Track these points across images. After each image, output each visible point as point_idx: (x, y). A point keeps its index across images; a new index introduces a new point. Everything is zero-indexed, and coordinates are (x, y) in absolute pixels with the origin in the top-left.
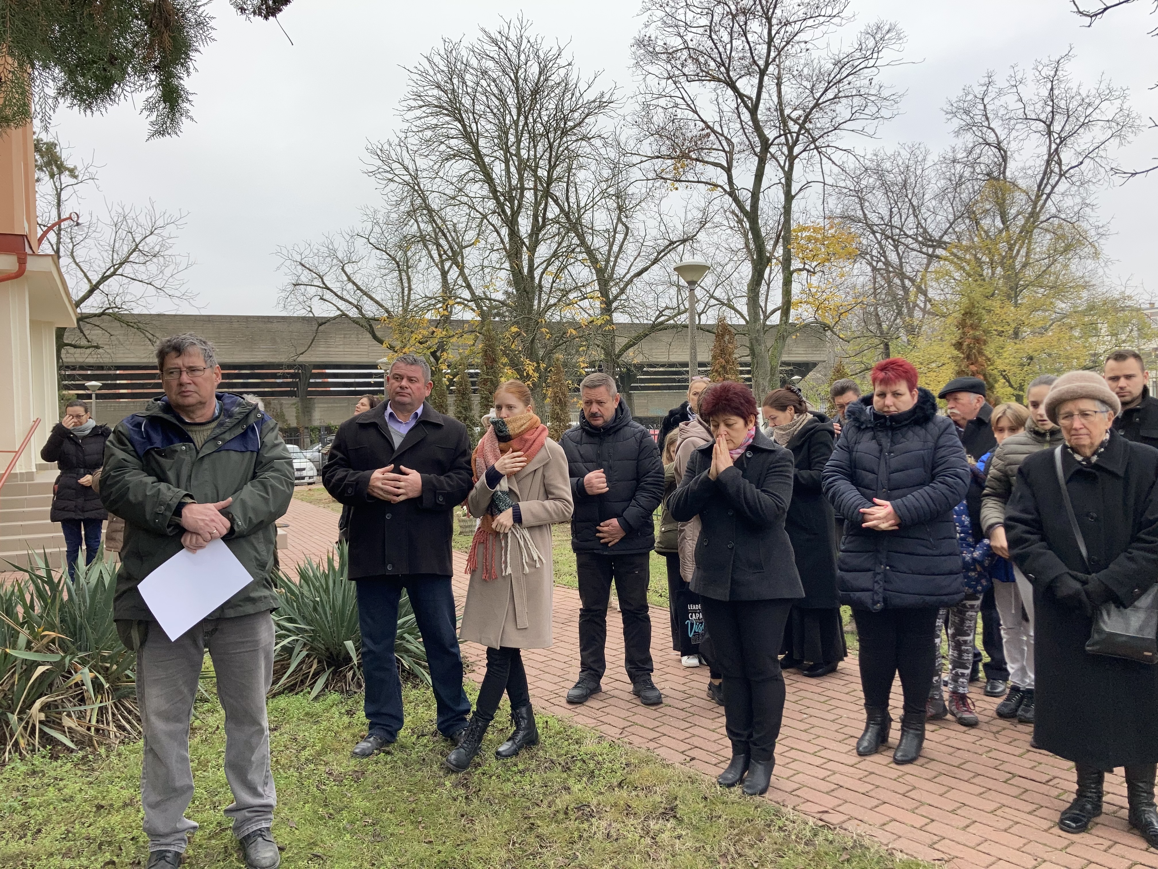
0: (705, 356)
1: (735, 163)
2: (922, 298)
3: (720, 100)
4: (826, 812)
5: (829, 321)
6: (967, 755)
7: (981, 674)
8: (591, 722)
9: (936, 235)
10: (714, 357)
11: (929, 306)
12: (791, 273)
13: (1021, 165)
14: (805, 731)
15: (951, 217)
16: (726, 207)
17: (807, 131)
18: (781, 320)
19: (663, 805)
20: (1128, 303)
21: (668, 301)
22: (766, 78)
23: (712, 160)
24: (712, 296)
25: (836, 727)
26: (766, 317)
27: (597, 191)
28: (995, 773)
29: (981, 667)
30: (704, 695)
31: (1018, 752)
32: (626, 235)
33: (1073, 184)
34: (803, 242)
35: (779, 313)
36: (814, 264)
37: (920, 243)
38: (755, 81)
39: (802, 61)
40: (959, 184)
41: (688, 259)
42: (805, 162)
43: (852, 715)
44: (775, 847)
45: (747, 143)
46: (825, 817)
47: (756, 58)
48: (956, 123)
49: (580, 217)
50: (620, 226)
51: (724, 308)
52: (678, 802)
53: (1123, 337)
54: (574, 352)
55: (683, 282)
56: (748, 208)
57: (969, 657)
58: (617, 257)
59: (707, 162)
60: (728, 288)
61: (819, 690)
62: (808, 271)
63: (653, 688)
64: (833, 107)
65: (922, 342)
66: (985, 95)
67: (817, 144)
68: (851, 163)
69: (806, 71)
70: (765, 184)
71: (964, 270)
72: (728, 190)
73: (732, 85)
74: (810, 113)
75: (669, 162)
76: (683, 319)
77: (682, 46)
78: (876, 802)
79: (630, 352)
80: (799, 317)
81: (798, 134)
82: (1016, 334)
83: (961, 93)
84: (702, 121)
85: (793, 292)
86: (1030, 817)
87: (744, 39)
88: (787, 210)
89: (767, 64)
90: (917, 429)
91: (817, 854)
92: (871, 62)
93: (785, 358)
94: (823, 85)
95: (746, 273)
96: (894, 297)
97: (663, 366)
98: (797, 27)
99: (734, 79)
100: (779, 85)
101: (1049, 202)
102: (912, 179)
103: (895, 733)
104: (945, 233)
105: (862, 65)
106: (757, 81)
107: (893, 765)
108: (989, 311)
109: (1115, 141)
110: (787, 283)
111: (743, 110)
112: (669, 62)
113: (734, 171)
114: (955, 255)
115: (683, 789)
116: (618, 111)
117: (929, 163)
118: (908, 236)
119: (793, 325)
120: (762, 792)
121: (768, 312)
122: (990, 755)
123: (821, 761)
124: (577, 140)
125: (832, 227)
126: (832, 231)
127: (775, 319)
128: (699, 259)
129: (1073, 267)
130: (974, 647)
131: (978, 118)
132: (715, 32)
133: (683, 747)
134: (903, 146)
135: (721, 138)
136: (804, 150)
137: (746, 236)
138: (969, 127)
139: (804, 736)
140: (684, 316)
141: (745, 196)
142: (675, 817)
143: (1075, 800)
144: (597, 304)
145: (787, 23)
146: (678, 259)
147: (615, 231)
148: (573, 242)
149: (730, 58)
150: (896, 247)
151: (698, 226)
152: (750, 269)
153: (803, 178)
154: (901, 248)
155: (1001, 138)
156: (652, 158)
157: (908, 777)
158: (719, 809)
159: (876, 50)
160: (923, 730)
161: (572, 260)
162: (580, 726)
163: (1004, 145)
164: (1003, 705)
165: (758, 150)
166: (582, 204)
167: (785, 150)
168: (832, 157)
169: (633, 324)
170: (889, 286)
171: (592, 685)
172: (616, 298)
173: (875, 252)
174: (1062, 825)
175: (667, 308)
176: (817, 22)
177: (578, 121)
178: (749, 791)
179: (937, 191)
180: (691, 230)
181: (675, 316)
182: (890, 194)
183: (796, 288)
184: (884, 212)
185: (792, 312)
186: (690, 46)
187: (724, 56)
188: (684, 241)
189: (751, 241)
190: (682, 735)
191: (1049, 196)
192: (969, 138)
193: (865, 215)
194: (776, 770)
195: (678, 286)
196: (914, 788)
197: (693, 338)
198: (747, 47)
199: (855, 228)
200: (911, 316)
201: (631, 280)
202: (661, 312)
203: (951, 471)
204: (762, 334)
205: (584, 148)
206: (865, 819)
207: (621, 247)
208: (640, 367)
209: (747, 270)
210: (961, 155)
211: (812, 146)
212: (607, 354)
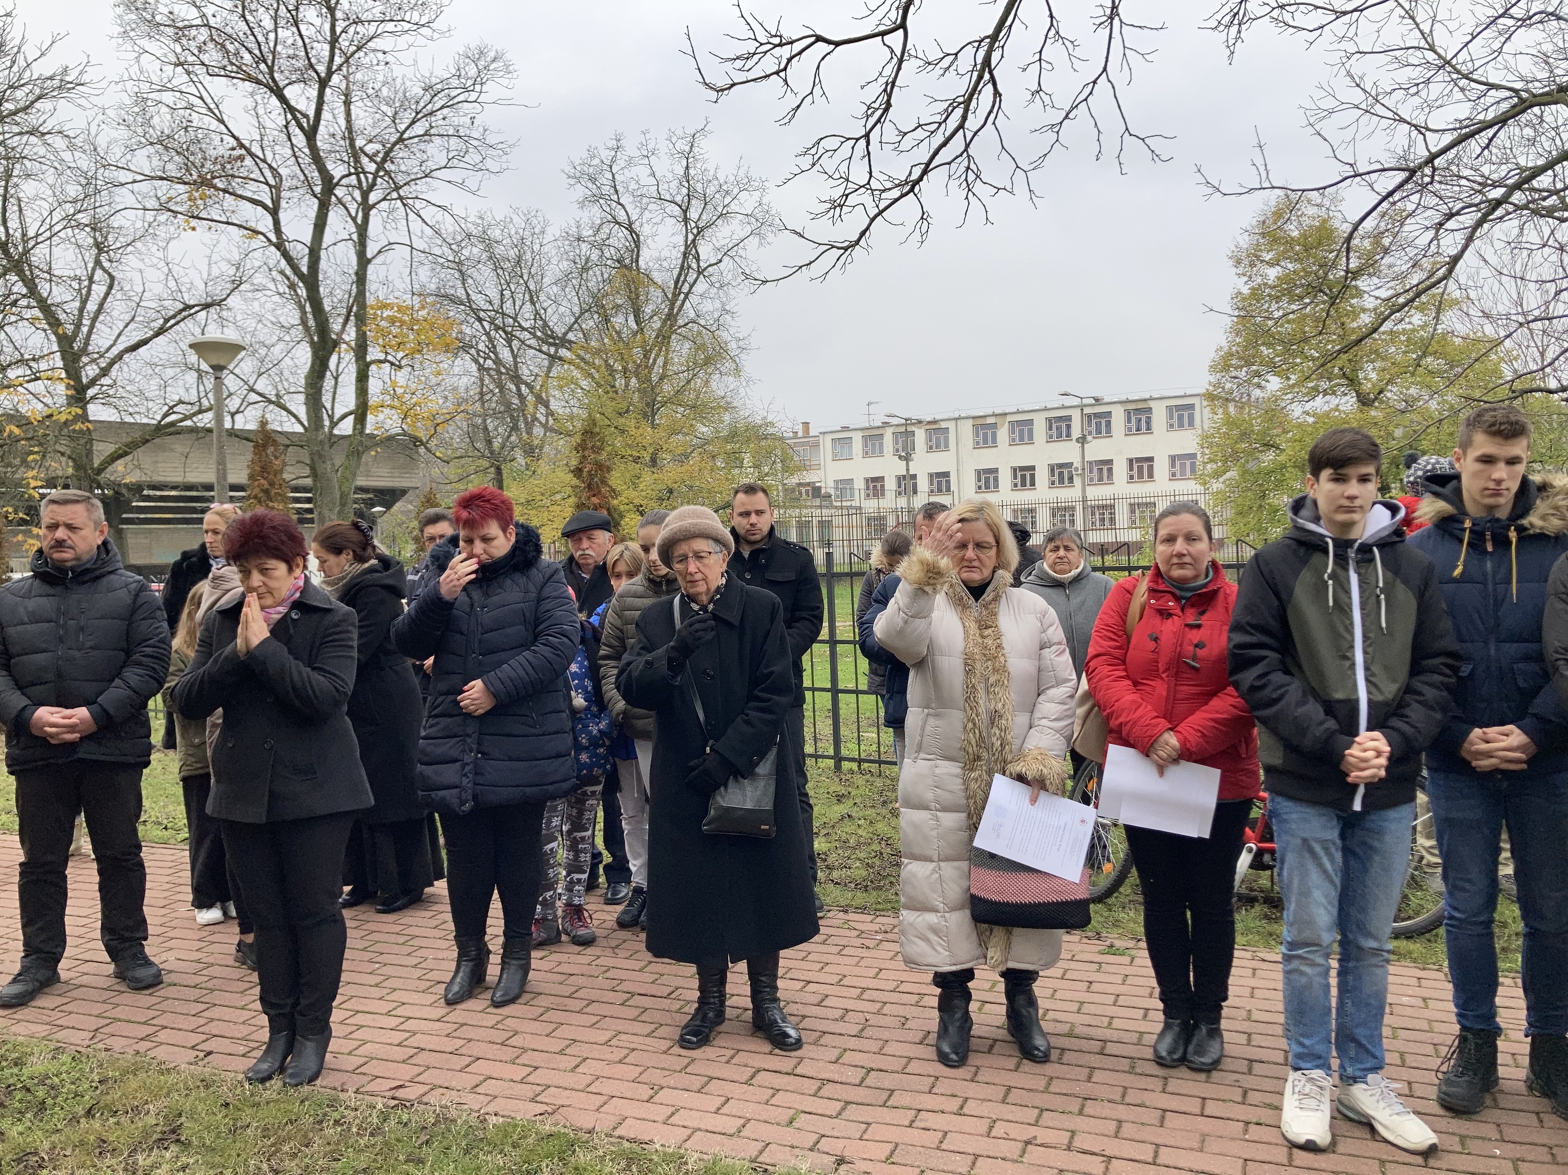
0: (238, 474)
1: (283, 204)
2: (543, 410)
3: (261, 111)
4: (401, 1086)
5: (422, 435)
6: (581, 981)
7: (602, 879)
8: (41, 1030)
9: (559, 330)
10: (251, 477)
11: (551, 422)
12: (368, 365)
13: (656, 254)
14: (376, 985)
15: (576, 310)
16: (272, 263)
17: (388, 173)
18: (354, 429)
19: (159, 1129)
20: (771, 430)
21: (182, 392)
22: (328, 91)
23: (249, 194)
24: (252, 390)
25: (419, 973)
26: (334, 424)
27: (57, 216)
28: (610, 996)
29: (601, 871)
30: (230, 961)
31: (638, 965)
32: (111, 287)
33: (712, 285)
34: (383, 324)
35: (352, 417)
36: (400, 355)
37: (539, 338)
38: (314, 93)
39: (380, 78)
40: (585, 269)
41: (214, 333)
42: (385, 214)
43: (440, 955)
44: (328, 1148)
45: (302, 178)
46: (400, 1093)
47: (313, 61)
48: (580, 191)
49: (26, 252)
50: (99, 273)
51: (271, 407)
52: (183, 1119)
53: (766, 469)
54: (17, 461)
55: (204, 366)
56: (305, 270)
57: (585, 858)
58: (94, 320)
59: (241, 197)
60: (277, 379)
61: (398, 928)
62: (392, 364)
63: (148, 963)
64: (422, 146)
65: (543, 467)
66: (613, 160)
67: (402, 192)
68: (448, 226)
69: (385, 91)
70: (328, 237)
71: (593, 378)
72: (274, 239)
73: (278, 93)
74: (391, 150)
75: (182, 188)
76: (206, 420)
77: (198, 22)
78: (468, 1060)
79: (119, 466)
80: (379, 426)
81: (376, 176)
82: (654, 461)
83: (585, 155)
84: (233, 136)
85: (370, 391)
86: (649, 1040)
87: (294, 29)
88: (361, 278)
89: (330, 73)
90: (517, 576)
91: (386, 1143)
92: (473, 96)
93: (361, 482)
94: (409, 116)
95: (303, 360)
96: (508, 405)
97: (174, 488)
98: (372, 28)
99: (281, 84)
100: (347, 103)
101: (687, 304)
102: (528, 256)
103: (493, 969)
104: (570, 329)
105: (461, 98)
106: (315, 93)
107: (491, 1010)
108: (623, 431)
109: (754, 241)
110: (362, 378)
111: (294, 129)
112: (178, 40)
113: (282, 215)
114: (582, 359)
115: (191, 1098)
116: (93, 99)
117: (548, 237)
118: (524, 329)
119: (372, 436)
120: (312, 1080)
121: (337, 416)
122: (608, 975)
123: (396, 1021)
124: (20, 134)
125: (423, 307)
126: (423, 313)
127: (346, 427)
128: (231, 335)
129: (714, 385)
130: (593, 845)
131: (606, 190)
132: (251, 11)
133: (195, 1039)
134: (516, 210)
135: (262, 165)
136: (384, 199)
137: (302, 308)
138: (596, 198)
139: (376, 992)
140: (210, 415)
141: (301, 253)
142: (178, 1141)
143: (698, 1010)
144: (61, 389)
145: (358, 21)
146: (197, 331)
147: (91, 279)
148: (15, 289)
149: (274, 53)
150: (509, 342)
151: (230, 286)
152: (309, 355)
153: (382, 236)
154: (515, 344)
155: (633, 218)
156: (153, 178)
157: (508, 1021)
158: (247, 1115)
159: (479, 81)
160: (528, 958)
161: (13, 318)
162: (20, 1039)
163: (636, 226)
164: (625, 912)
165: (318, 189)
166: (31, 233)
167: (357, 194)
168: (422, 213)
169: (123, 423)
170: (501, 392)
171: (42, 975)
172: (93, 382)
173: (481, 346)
174: (684, 1043)
175: (181, 402)
176: (399, 28)
177: (22, 104)
178: (293, 1082)
179: (560, 275)
180: (219, 290)
181: (194, 414)
182: (500, 272)
183: (374, 386)
184: (494, 294)
185: (370, 418)
186: (212, 23)
187: (265, 49)
188: (206, 306)
189: (310, 316)
190: (194, 1022)
191: (687, 295)
192: (595, 213)
193: (468, 295)
194: (333, 1046)
195: (198, 370)
196: (516, 1033)
197: (221, 448)
198: (300, 43)
199: (453, 312)
200: (529, 433)
201: (120, 357)
202: (171, 408)
203: (555, 629)
204: (327, 447)
205: (34, 146)
206: (453, 1084)
207: (101, 305)
208: (136, 489)
209: (304, 355)
210: (587, 233)
211: (395, 195)
212: (78, 467)
